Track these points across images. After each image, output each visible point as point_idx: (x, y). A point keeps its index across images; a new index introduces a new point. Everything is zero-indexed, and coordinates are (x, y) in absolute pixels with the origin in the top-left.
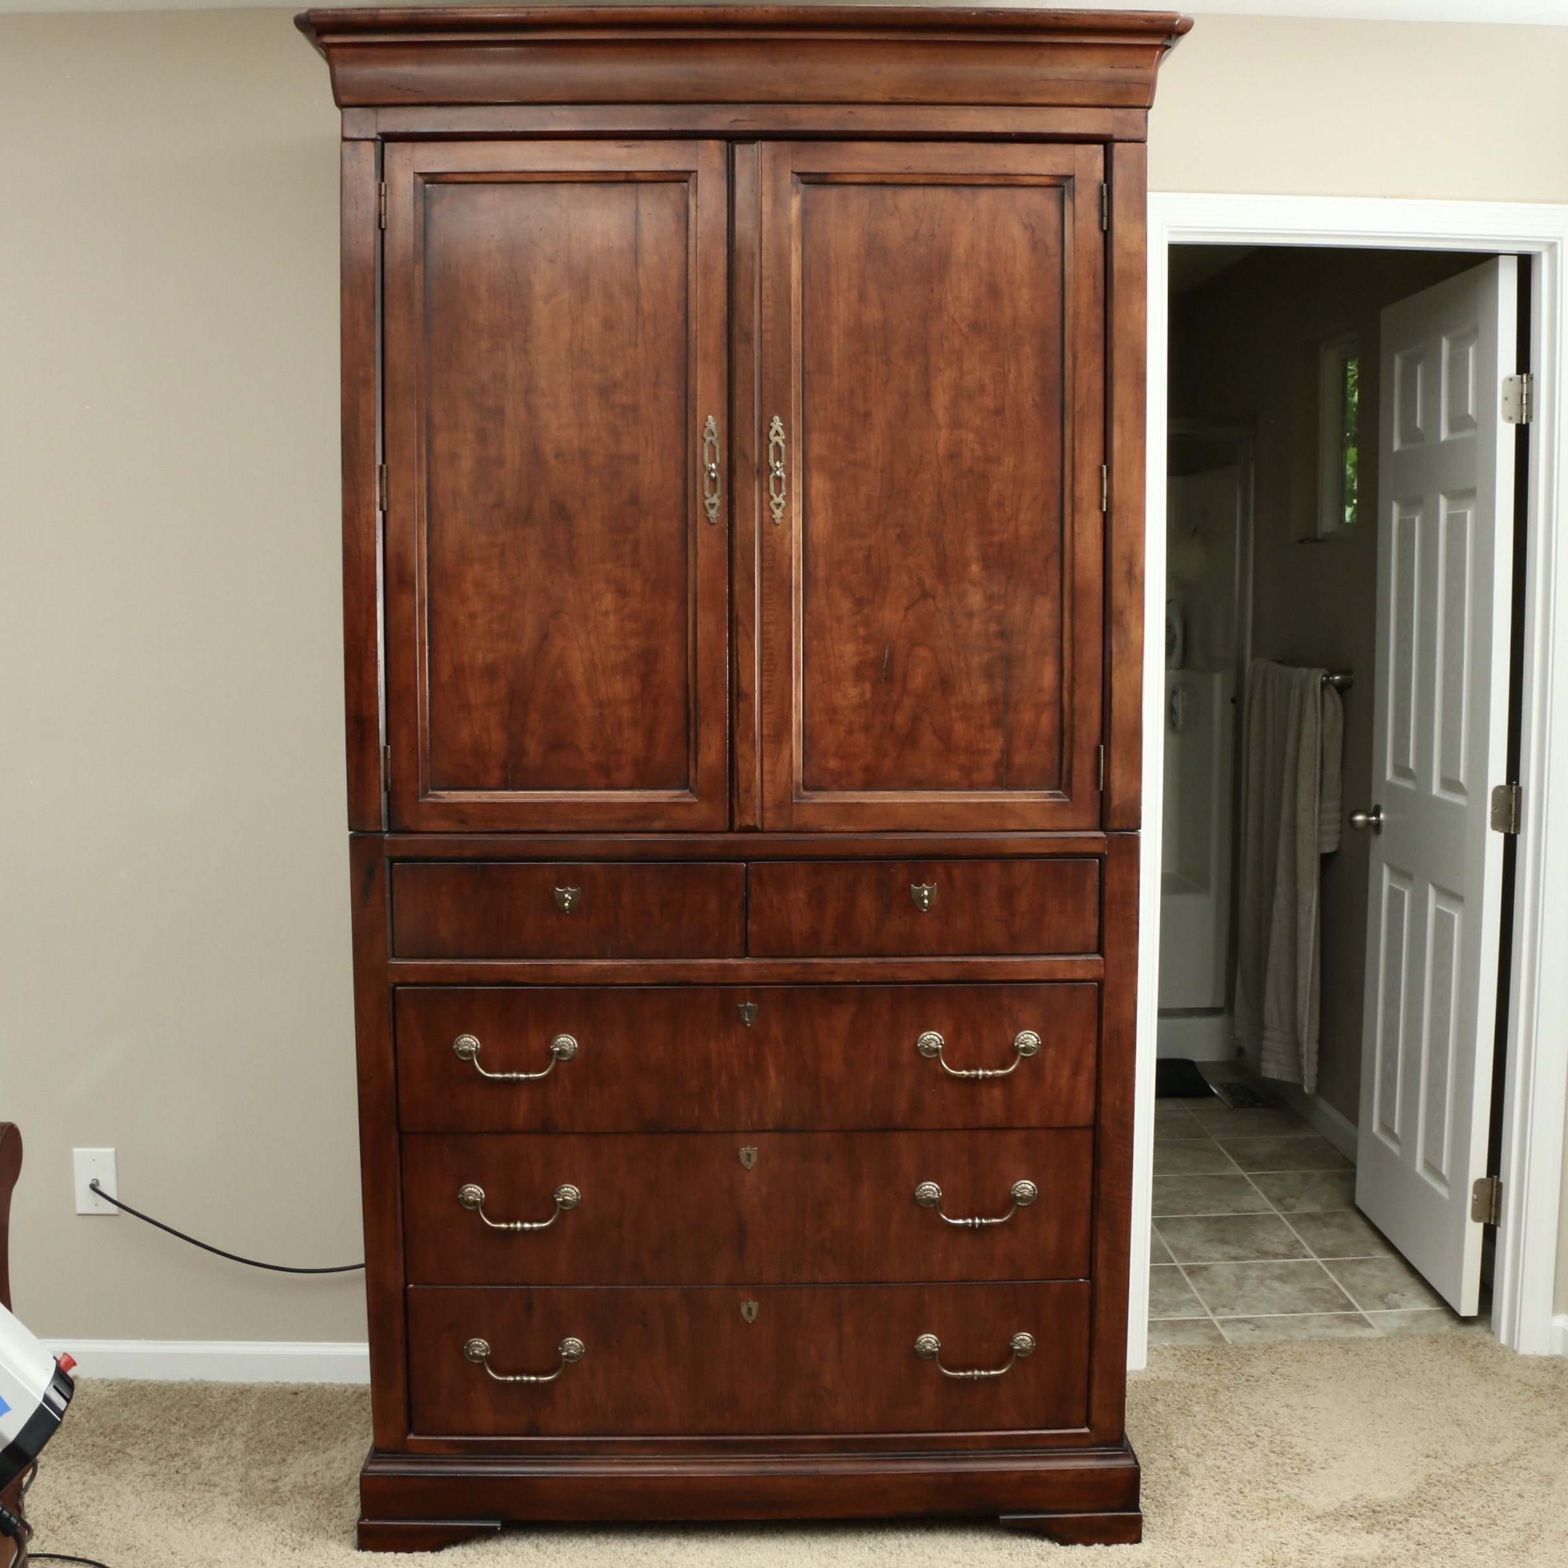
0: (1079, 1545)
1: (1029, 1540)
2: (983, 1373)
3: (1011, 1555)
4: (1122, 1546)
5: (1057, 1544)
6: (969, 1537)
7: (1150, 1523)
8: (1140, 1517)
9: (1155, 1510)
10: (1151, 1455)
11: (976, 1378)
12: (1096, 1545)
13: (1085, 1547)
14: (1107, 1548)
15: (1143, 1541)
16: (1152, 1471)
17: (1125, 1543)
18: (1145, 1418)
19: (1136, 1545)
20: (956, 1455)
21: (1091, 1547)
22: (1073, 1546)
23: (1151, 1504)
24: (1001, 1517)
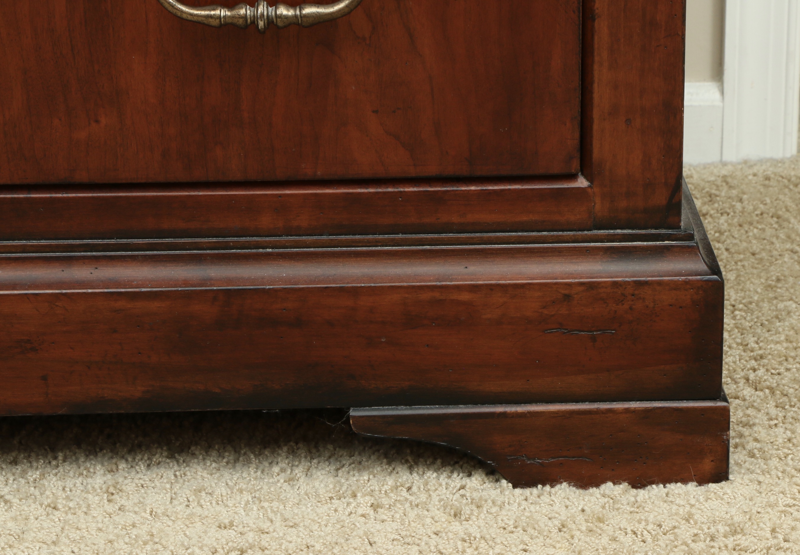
0: (565, 484)
1: (431, 475)
2: (284, 11)
3: (375, 507)
4: (676, 488)
5: (504, 482)
6: (276, 469)
7: (756, 440)
8: (725, 413)
9: (773, 411)
10: (781, 306)
11: (261, 24)
12: (608, 487)
13: (579, 492)
14: (634, 491)
15: (731, 477)
16: (777, 333)
17: (685, 481)
18: (777, 237)
19: (712, 486)
20: (226, 246)
21: (593, 490)
22: (548, 488)
23: (765, 400)
24: (353, 413)
